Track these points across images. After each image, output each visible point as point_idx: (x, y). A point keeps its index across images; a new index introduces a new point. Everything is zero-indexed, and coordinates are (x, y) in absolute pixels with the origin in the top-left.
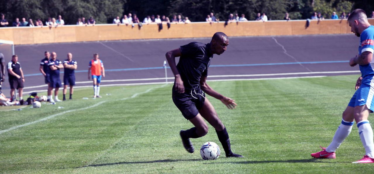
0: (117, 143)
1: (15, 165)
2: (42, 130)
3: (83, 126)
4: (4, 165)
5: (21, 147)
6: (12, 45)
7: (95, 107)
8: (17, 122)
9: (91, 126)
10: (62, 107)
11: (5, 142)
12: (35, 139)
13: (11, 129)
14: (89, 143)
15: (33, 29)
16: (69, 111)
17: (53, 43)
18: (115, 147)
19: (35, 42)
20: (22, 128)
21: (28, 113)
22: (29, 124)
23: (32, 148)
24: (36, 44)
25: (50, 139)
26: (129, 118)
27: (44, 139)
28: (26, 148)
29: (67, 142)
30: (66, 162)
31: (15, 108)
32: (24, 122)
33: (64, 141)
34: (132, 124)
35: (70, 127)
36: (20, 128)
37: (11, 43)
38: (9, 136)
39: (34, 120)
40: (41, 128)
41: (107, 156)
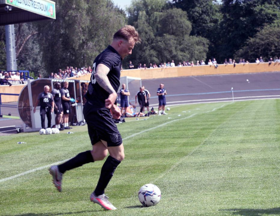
0: (205, 140)
1: (146, 155)
2: (160, 133)
3: (184, 130)
4: (139, 155)
5: (148, 144)
6: (140, 80)
7: (190, 118)
8: (144, 128)
9: (189, 130)
10: (171, 118)
11: (138, 141)
12: (156, 138)
13: (141, 132)
14: (188, 141)
15: (152, 69)
16: (175, 120)
17: (164, 78)
18: (204, 144)
19: (153, 78)
20: (148, 131)
21: (151, 122)
22: (152, 129)
23: (155, 144)
24: (154, 79)
25: (165, 138)
26: (212, 124)
27: (161, 138)
28: (151, 144)
29: (175, 140)
30: (175, 153)
31: (143, 119)
32: (148, 128)
33: (173, 140)
34: (214, 128)
35: (176, 131)
36: (146, 132)
37: (140, 79)
38: (141, 137)
39: (155, 127)
40: (159, 131)
41: (200, 149)
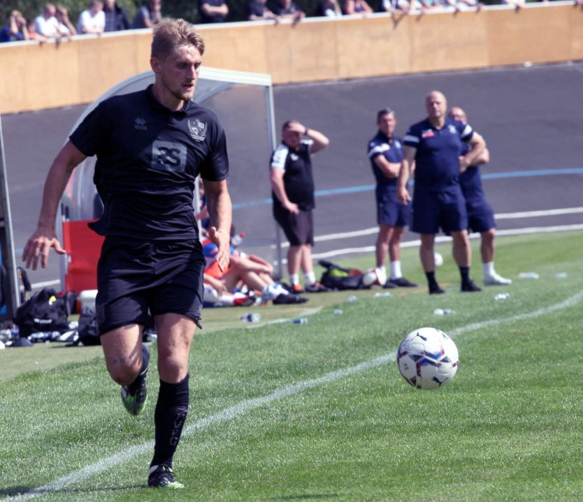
2: (389, 399)
3: (532, 383)
5: (318, 462)
6: (267, 87)
7: (569, 309)
8: (297, 370)
9: (560, 380)
10: (449, 311)
11: (261, 445)
12: (366, 432)
13: (277, 394)
14: (560, 448)
15: (335, 24)
16: (477, 326)
17: (406, 74)
19: (343, 74)
20: (317, 389)
21: (331, 335)
22: (339, 373)
23: (360, 464)
24: (347, 80)
25: (420, 430)
27: (400, 430)
28: (336, 466)
29: (482, 442)
31: (284, 316)
32: (321, 369)
35: (485, 385)
36: (308, 392)
37: (264, 79)
38: (274, 421)
39: (356, 362)
40: (384, 391)
